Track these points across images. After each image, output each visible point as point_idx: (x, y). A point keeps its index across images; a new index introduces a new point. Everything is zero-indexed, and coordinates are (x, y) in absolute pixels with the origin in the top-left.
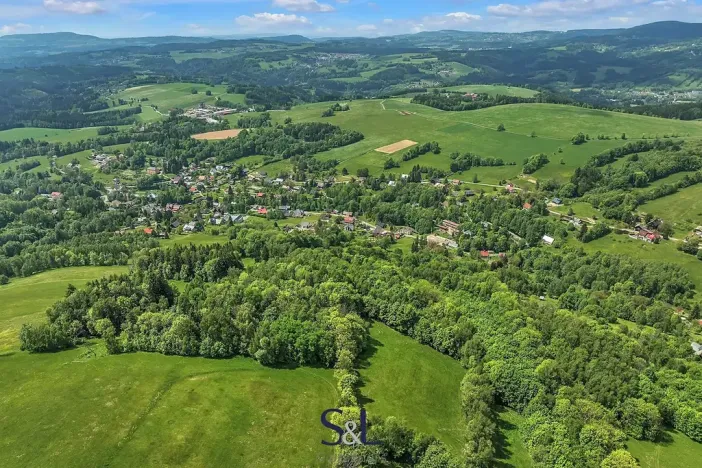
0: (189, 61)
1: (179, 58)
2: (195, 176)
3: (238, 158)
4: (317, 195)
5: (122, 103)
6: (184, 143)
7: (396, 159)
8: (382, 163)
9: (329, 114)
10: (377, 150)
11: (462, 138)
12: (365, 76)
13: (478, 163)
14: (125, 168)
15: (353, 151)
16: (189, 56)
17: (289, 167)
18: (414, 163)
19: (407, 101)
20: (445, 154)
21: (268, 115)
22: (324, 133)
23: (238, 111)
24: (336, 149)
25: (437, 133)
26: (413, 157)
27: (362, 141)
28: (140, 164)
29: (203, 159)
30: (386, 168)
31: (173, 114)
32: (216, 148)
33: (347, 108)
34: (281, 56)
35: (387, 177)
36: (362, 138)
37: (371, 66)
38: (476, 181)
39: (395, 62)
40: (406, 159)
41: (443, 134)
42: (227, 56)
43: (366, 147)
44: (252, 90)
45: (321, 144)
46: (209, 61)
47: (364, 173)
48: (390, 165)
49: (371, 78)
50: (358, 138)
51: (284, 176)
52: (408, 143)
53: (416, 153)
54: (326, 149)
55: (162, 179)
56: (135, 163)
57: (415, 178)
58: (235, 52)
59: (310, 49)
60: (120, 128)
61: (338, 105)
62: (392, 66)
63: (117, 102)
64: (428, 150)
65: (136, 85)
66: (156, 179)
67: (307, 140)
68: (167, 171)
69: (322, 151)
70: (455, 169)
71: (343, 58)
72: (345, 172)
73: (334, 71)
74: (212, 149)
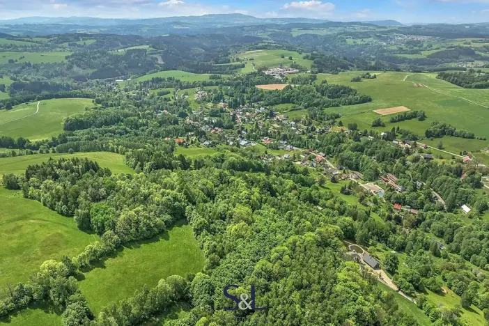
0: (301, 36)
1: (296, 33)
2: (244, 112)
3: (277, 104)
4: (311, 137)
5: (238, 60)
6: (249, 90)
7: (384, 120)
8: (371, 122)
9: (357, 80)
10: (375, 111)
11: (451, 111)
12: (425, 54)
13: (452, 134)
14: (209, 101)
15: (357, 109)
16: (304, 32)
17: (303, 115)
18: (396, 125)
19: (434, 76)
20: (428, 121)
21: (316, 76)
22: (343, 93)
23: (299, 72)
24: (344, 107)
25: (431, 104)
26: (399, 120)
27: (369, 104)
28: (218, 99)
29: (255, 101)
30: (374, 126)
31: (260, 70)
32: (265, 95)
33: (375, 77)
34: (367, 35)
35: (368, 132)
36: (370, 100)
37: (435, 46)
38: (441, 148)
39: (455, 44)
40: (393, 121)
41: (436, 105)
42: (330, 33)
43: (368, 108)
44: (321, 58)
45: (335, 101)
46: (315, 36)
47: (353, 127)
48: (378, 124)
49: (428, 56)
50: (366, 100)
51: (297, 121)
52: (402, 109)
53: (403, 118)
54: (337, 106)
55: (225, 111)
56: (215, 99)
57: (390, 137)
58: (336, 30)
59: (392, 31)
60: (223, 76)
61: (368, 74)
62: (452, 47)
63: (235, 60)
64: (415, 117)
65: (254, 49)
66: (222, 111)
67: (329, 97)
68: (230, 107)
69: (333, 106)
70: (429, 135)
71: (415, 39)
72: (341, 124)
73: (401, 49)
74: (262, 96)
